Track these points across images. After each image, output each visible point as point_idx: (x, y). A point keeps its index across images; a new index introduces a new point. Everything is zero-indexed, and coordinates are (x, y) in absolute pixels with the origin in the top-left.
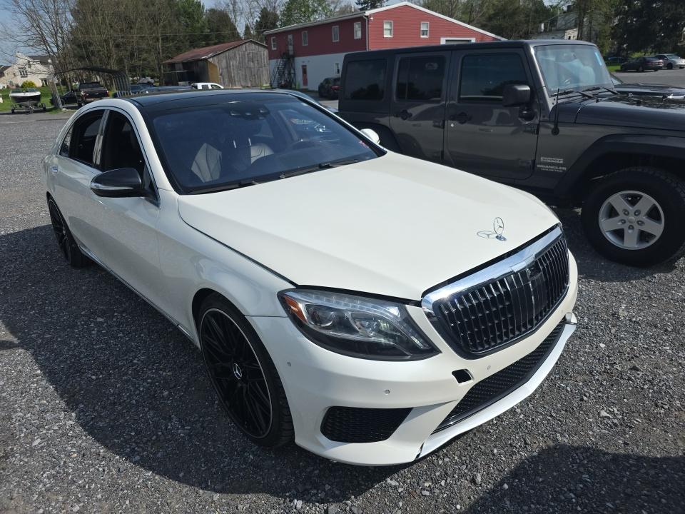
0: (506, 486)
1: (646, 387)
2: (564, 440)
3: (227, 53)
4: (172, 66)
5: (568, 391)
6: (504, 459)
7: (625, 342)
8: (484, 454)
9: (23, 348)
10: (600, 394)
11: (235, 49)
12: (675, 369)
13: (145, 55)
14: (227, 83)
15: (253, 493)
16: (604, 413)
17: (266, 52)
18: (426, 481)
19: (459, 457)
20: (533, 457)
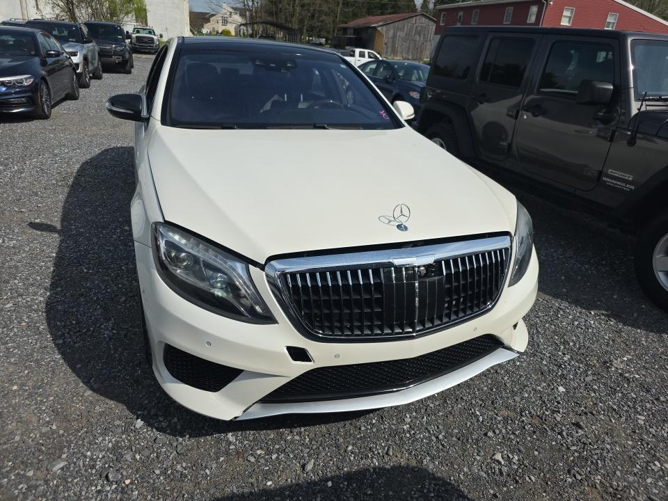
0: (330, 484)
1: (573, 448)
2: (429, 465)
3: (396, 24)
4: (345, 30)
5: (478, 420)
6: (352, 458)
7: (593, 395)
8: (338, 447)
9: (59, 234)
10: (512, 437)
11: (405, 21)
12: (630, 443)
13: (324, 18)
14: (389, 53)
15: (116, 401)
16: (498, 457)
17: (433, 27)
18: (261, 448)
19: (311, 440)
20: (384, 469)
